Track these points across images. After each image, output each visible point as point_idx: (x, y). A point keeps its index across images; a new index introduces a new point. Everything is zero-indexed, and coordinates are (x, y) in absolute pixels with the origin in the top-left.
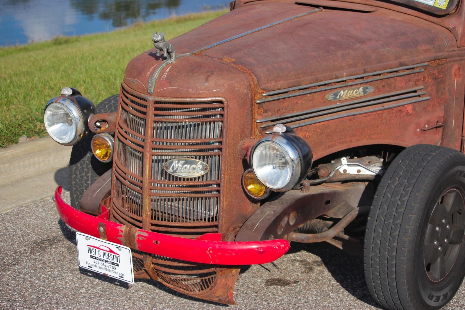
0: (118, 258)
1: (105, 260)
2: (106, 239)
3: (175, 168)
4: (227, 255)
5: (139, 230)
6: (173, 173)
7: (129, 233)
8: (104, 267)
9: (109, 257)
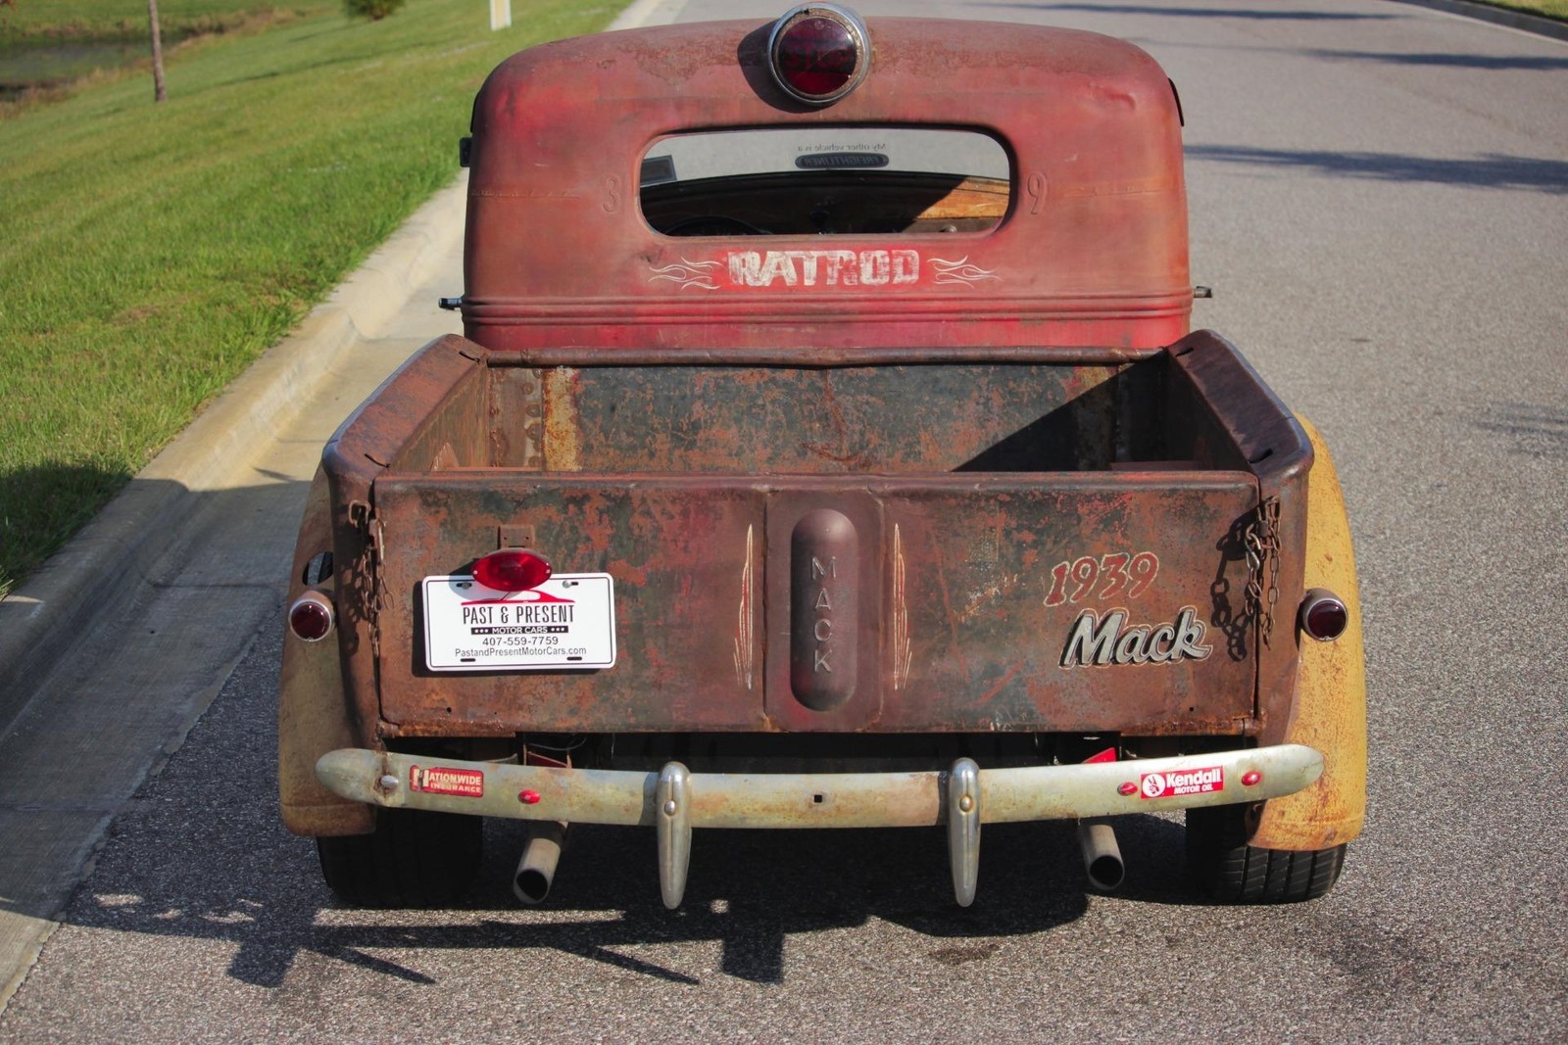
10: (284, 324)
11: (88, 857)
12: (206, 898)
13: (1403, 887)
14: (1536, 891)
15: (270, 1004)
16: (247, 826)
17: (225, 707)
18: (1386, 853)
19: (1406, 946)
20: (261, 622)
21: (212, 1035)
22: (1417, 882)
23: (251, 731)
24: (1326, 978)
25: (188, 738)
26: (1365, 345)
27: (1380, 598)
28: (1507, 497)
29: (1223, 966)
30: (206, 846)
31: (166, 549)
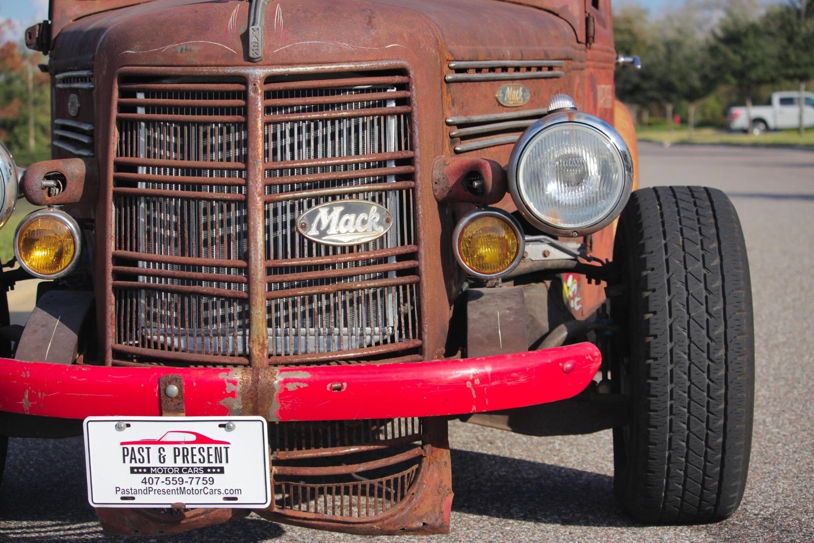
0: (224, 451)
1: (180, 468)
2: (184, 414)
3: (323, 227)
4: (509, 383)
5: (281, 371)
6: (319, 237)
7: (256, 381)
8: (178, 486)
9: (193, 455)
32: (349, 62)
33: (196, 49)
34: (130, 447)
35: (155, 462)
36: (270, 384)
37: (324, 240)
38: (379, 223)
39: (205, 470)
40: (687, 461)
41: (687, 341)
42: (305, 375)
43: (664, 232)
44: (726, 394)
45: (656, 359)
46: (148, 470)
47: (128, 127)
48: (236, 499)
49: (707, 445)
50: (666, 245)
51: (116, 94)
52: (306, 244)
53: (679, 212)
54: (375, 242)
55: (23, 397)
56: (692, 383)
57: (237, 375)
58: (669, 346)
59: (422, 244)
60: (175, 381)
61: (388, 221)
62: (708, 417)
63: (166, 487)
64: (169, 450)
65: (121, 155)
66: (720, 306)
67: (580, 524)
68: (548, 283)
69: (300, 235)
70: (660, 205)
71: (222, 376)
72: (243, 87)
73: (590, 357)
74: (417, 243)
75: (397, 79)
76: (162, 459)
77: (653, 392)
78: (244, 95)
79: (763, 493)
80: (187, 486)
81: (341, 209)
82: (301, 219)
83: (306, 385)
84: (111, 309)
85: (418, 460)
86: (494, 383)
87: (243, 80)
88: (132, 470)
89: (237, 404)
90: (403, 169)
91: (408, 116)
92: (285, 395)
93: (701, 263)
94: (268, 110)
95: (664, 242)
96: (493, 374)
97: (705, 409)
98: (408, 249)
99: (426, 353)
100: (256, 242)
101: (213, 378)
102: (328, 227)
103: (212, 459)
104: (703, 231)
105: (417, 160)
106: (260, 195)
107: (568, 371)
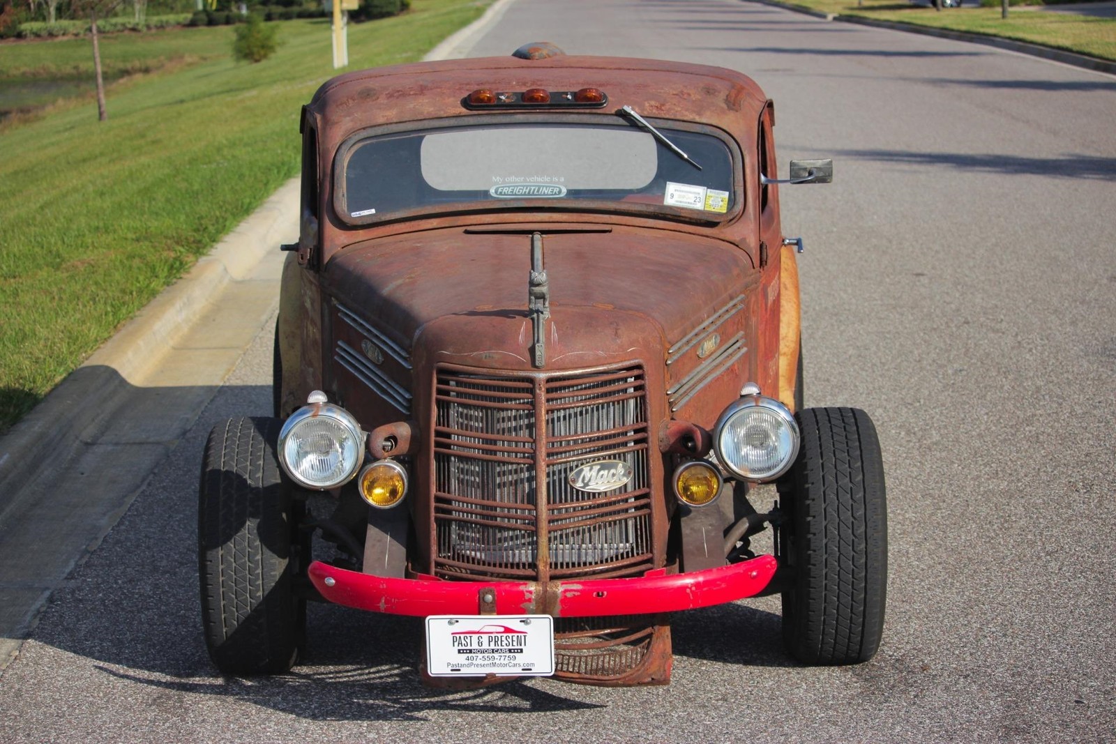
0: (523, 638)
1: (493, 650)
2: (496, 614)
3: (586, 480)
5: (562, 584)
6: (583, 487)
7: (545, 591)
8: (491, 662)
9: (502, 641)
10: (178, 271)
11: (35, 616)
12: (111, 641)
13: (905, 627)
14: (994, 629)
15: (150, 706)
16: (140, 596)
17: (130, 521)
18: (895, 606)
19: (902, 664)
20: (156, 467)
21: (112, 725)
22: (915, 624)
23: (146, 536)
24: (846, 684)
25: (103, 541)
26: (921, 278)
27: (911, 444)
28: (1006, 378)
29: (779, 677)
30: (113, 609)
31: (93, 420)
32: (603, 365)
33: (496, 356)
34: (458, 636)
35: (475, 646)
36: (555, 593)
37: (587, 489)
38: (624, 475)
39: (510, 651)
40: (837, 623)
41: (838, 538)
42: (579, 587)
43: (821, 453)
44: (866, 576)
45: (815, 551)
46: (471, 651)
47: (444, 406)
48: (530, 670)
49: (852, 612)
50: (822, 464)
51: (435, 381)
52: (575, 492)
53: (832, 436)
54: (620, 488)
55: (380, 601)
56: (841, 568)
57: (532, 587)
58: (824, 541)
59: (653, 487)
60: (490, 592)
61: (629, 473)
62: (853, 593)
63: (483, 663)
64: (485, 638)
65: (440, 425)
66: (861, 512)
67: (757, 665)
68: (734, 483)
69: (571, 486)
70: (818, 429)
71: (522, 588)
72: (531, 386)
73: (769, 566)
74: (649, 486)
75: (636, 372)
76: (480, 644)
77: (812, 574)
78: (532, 391)
79: (898, 633)
80: (497, 662)
81: (599, 467)
82: (571, 475)
83: (579, 594)
84: (434, 533)
85: (650, 636)
86: (705, 589)
87: (531, 380)
88: (459, 651)
89: (532, 606)
90: (639, 436)
91: (643, 398)
92: (565, 600)
93: (848, 479)
94: (548, 400)
95: (821, 461)
96: (704, 582)
97: (850, 587)
98: (644, 491)
99: (656, 562)
100: (542, 493)
101: (515, 589)
102: (590, 480)
103: (515, 643)
104: (850, 453)
105: (649, 429)
106: (544, 461)
107: (755, 577)
